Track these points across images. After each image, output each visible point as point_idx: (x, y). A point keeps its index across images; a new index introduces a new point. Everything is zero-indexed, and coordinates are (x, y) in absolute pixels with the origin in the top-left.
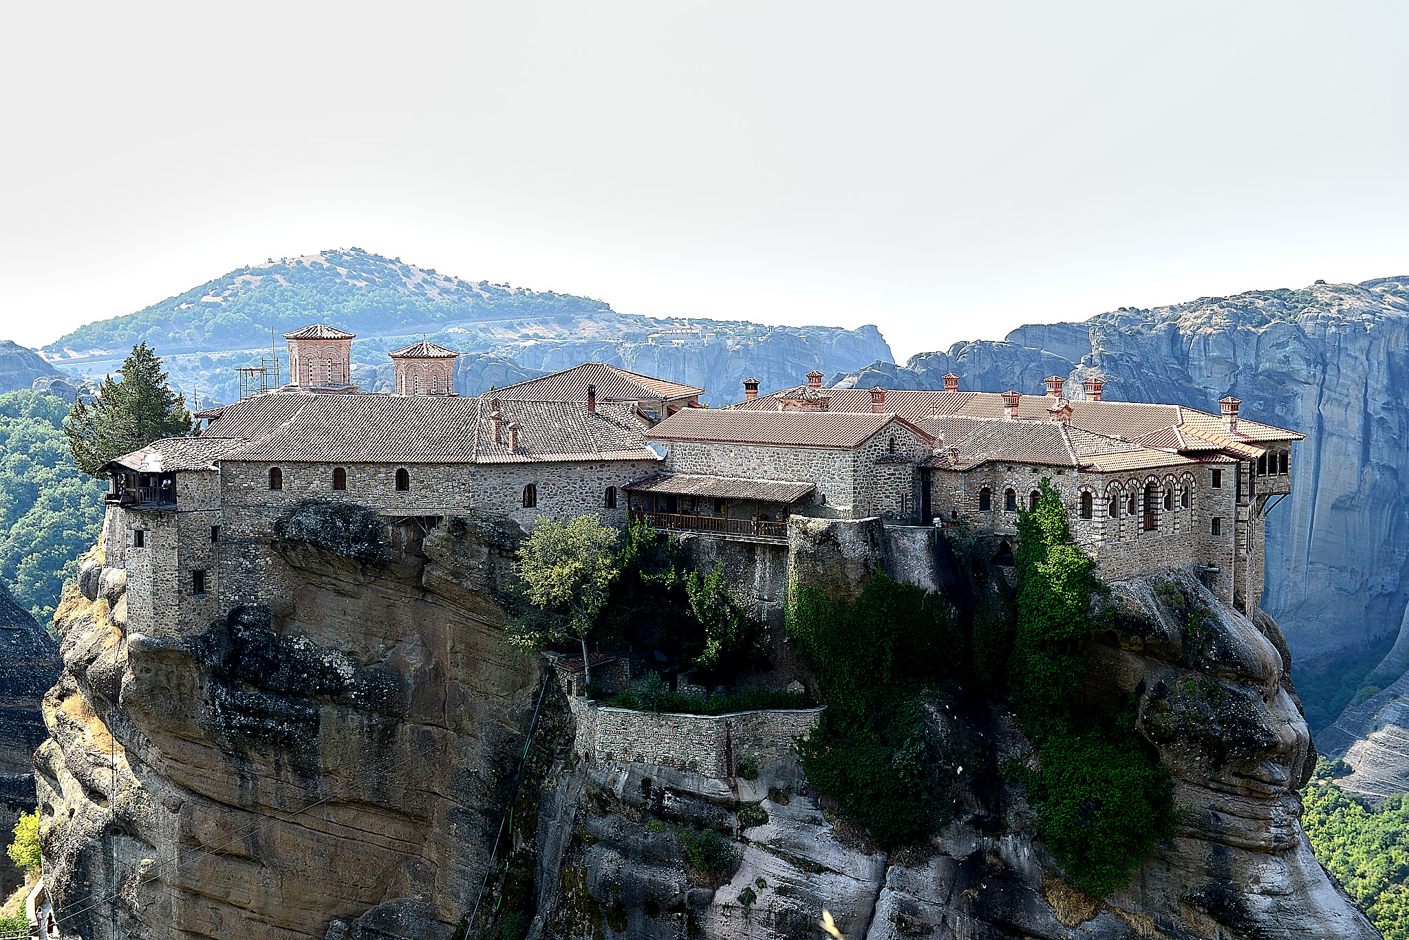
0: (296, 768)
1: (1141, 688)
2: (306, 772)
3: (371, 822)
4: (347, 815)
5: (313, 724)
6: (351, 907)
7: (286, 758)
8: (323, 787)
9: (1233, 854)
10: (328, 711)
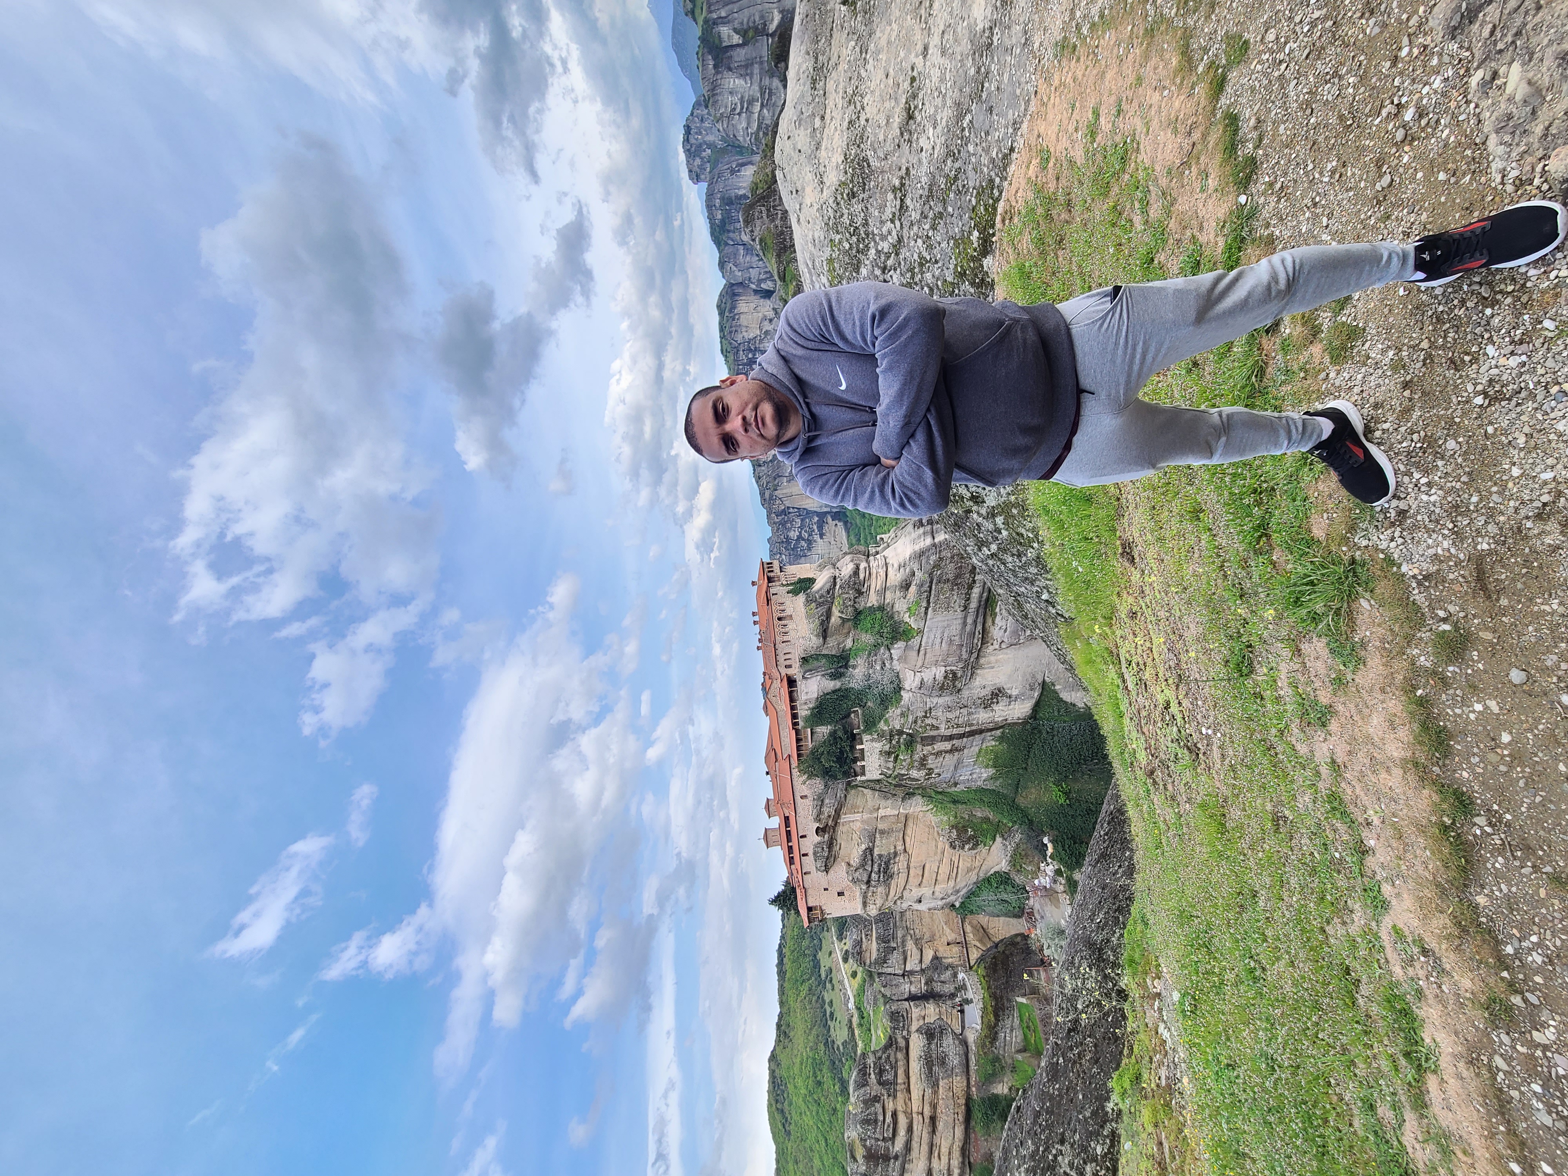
0: (895, 857)
1: (840, 617)
2: (896, 854)
3: (909, 831)
4: (907, 839)
5: (880, 856)
6: (936, 834)
7: (892, 861)
8: (900, 848)
9: (888, 585)
10: (876, 852)
